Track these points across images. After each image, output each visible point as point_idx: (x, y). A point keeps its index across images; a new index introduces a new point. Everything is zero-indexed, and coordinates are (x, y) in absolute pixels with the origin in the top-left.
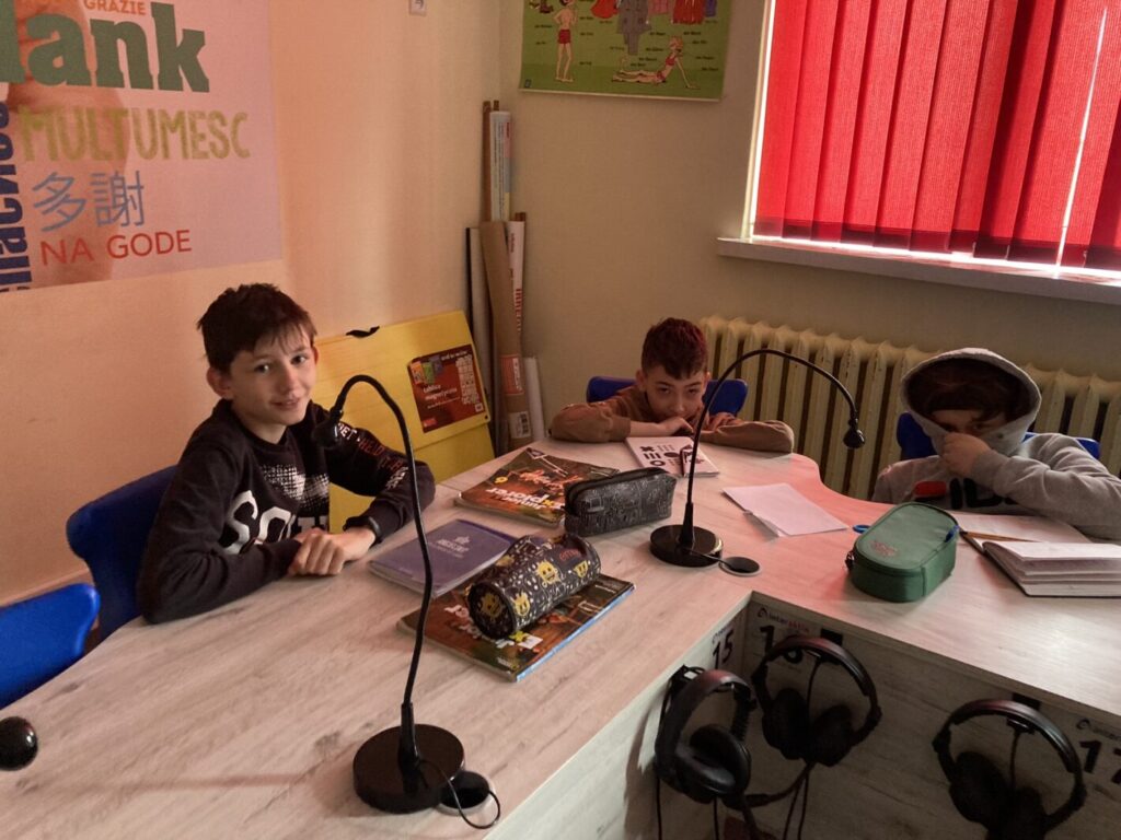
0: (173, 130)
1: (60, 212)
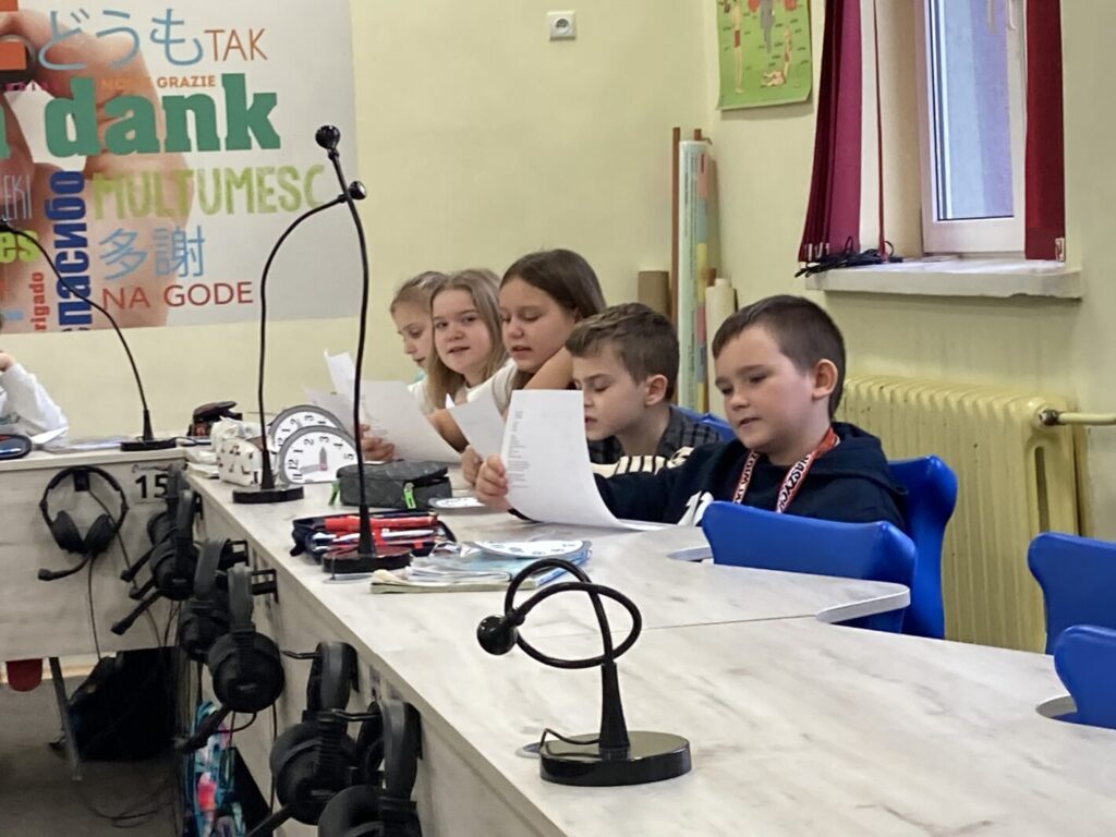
0: (239, 186)
1: (122, 263)
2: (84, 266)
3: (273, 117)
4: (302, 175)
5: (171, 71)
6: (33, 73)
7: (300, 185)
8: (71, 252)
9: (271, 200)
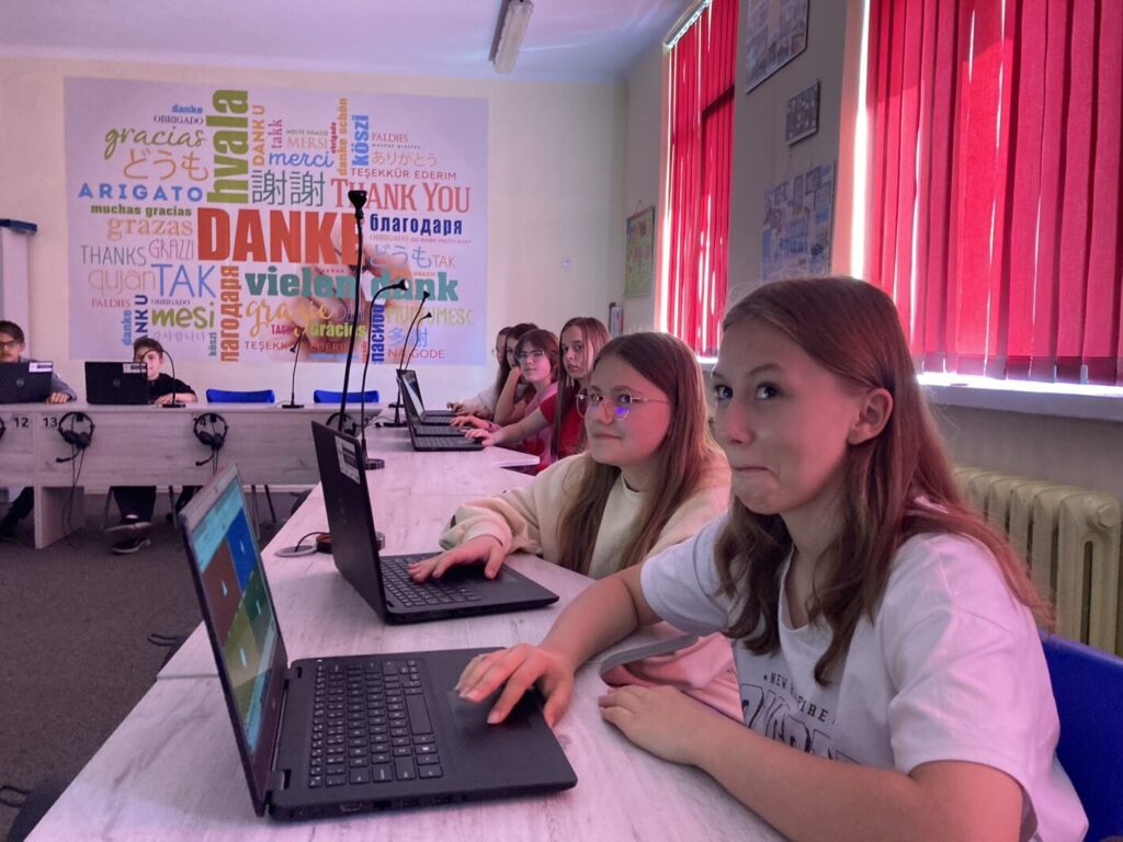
0: (442, 315)
1: (396, 340)
2: (382, 340)
3: (456, 289)
4: (466, 311)
5: (419, 270)
6: (368, 267)
7: (465, 315)
8: (378, 334)
9: (454, 320)
